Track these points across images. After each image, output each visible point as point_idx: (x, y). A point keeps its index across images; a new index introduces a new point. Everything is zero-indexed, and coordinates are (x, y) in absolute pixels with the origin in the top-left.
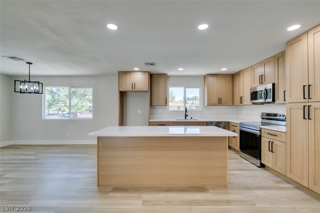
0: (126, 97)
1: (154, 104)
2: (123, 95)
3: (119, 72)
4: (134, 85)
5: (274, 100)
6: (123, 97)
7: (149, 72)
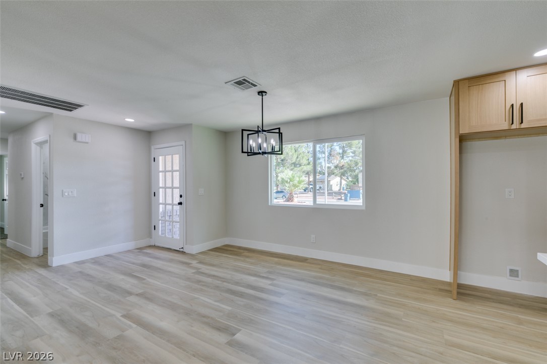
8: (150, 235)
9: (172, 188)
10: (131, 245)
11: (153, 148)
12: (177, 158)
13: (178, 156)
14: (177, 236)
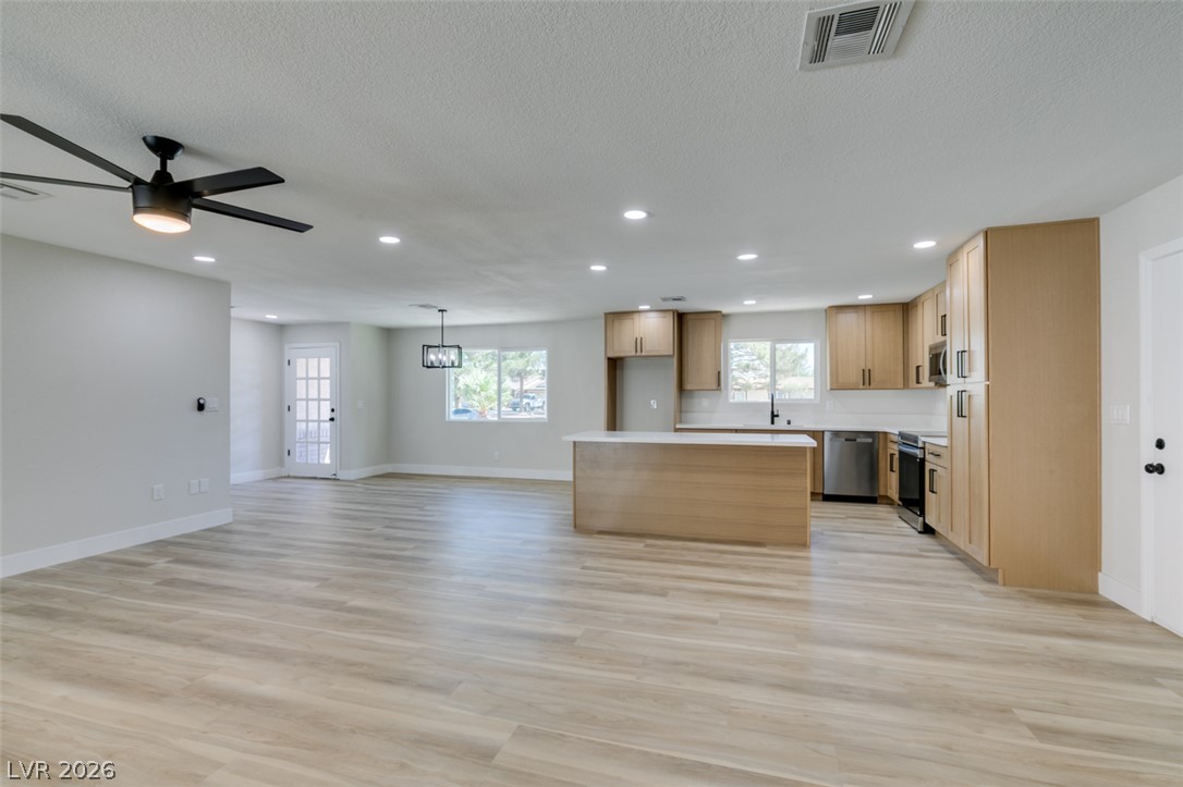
0: (622, 369)
1: (688, 387)
2: (615, 365)
3: (606, 314)
4: (638, 344)
6: (615, 369)
7: (674, 311)
8: (281, 463)
9: (319, 400)
10: (257, 475)
11: (286, 347)
12: (326, 364)
13: (328, 360)
14: (327, 461)
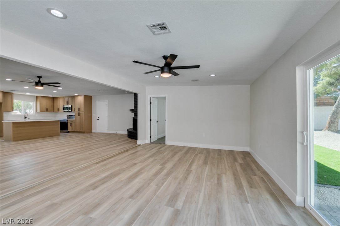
5: (72, 111)
